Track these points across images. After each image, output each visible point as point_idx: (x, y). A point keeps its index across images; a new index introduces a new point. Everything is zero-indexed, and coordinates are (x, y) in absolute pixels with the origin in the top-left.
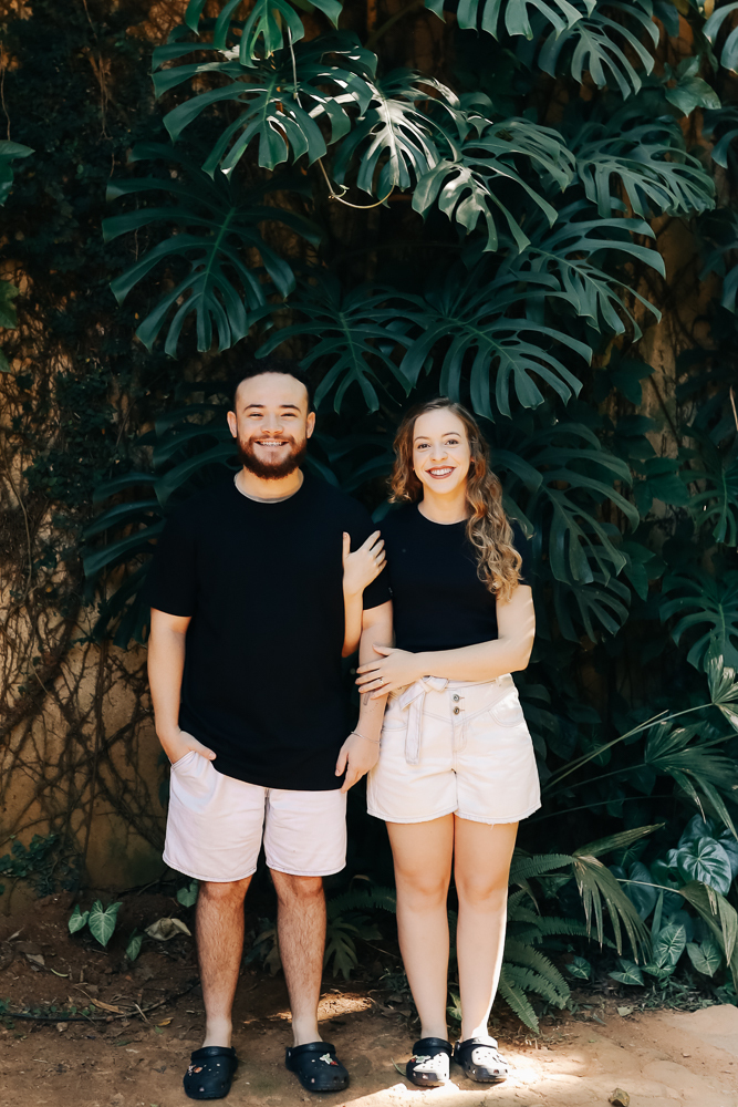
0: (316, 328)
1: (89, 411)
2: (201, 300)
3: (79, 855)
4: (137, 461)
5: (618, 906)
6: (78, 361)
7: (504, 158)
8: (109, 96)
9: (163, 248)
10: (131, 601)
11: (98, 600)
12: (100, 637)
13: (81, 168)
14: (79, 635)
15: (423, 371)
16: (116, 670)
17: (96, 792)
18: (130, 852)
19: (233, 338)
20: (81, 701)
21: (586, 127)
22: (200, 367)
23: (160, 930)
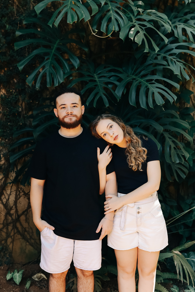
0: (87, 79)
1: (12, 108)
2: (48, 70)
3: (10, 253)
4: (28, 123)
5: (187, 268)
6: (8, 91)
7: (150, 21)
8: (17, 3)
9: (35, 52)
10: (26, 170)
11: (15, 170)
12: (16, 181)
13: (7, 26)
14: (9, 181)
15: (123, 93)
16: (22, 192)
17: (15, 232)
18: (27, 251)
19: (59, 82)
20: (10, 203)
21: (173, 14)
22: (48, 93)
23: (37, 277)
